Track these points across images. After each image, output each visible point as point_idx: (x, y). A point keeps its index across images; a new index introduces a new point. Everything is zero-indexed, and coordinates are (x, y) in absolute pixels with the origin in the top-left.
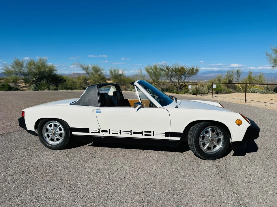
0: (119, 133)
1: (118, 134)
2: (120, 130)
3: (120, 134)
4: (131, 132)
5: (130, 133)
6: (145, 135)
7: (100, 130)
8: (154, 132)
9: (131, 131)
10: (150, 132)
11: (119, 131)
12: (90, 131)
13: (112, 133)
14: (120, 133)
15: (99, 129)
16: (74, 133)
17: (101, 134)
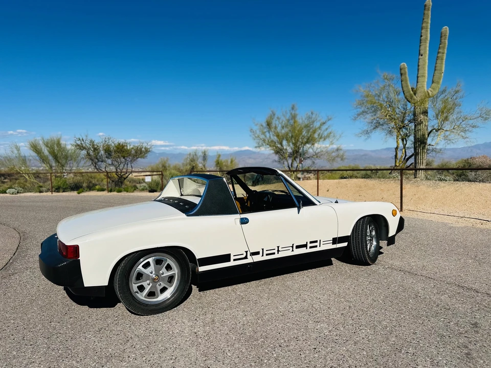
0: (276, 252)
1: (274, 254)
2: (278, 247)
3: (278, 253)
11: (277, 249)
14: (278, 251)
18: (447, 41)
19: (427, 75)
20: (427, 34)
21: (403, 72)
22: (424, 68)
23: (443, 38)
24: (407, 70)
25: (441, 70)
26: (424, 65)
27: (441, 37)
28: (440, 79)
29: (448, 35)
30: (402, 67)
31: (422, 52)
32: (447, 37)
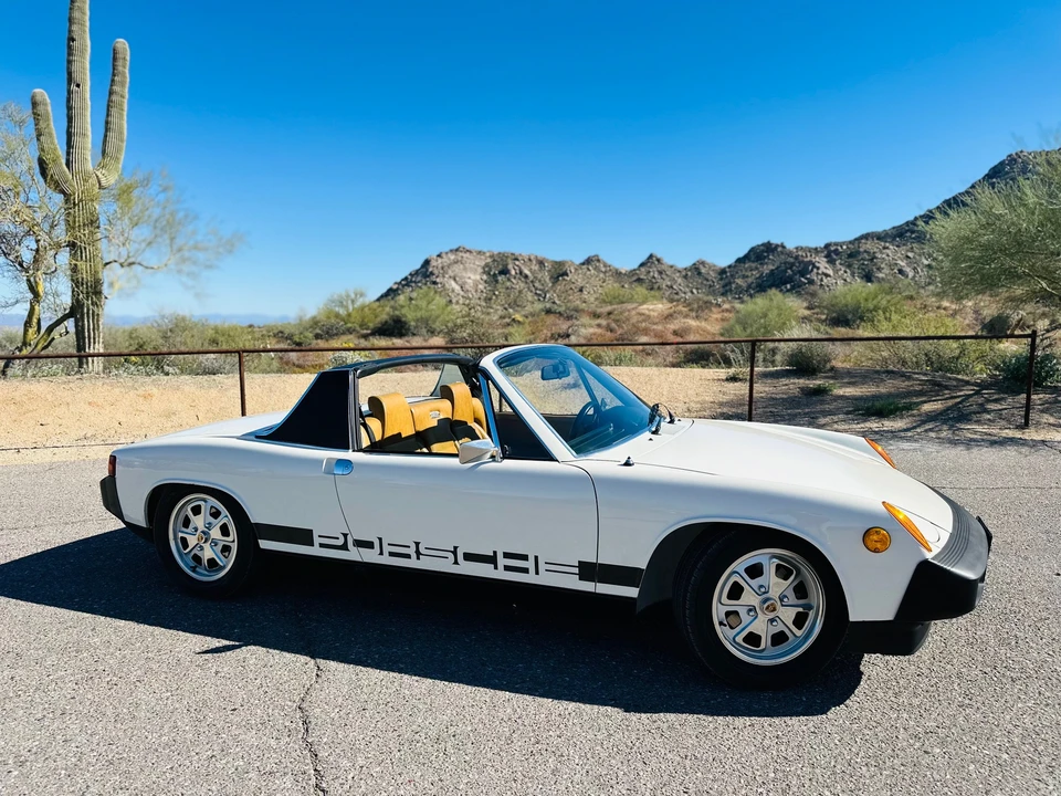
0: (414, 556)
1: (408, 556)
2: (417, 544)
3: (418, 558)
4: (455, 552)
5: (451, 556)
6: (507, 568)
7: (349, 537)
8: (536, 558)
9: (456, 548)
10: (525, 558)
11: (414, 547)
12: (317, 541)
13: (391, 554)
14: (418, 553)
15: (345, 535)
16: (265, 544)
17: (354, 554)
18: (127, 71)
19: (89, 133)
20: (85, 41)
21: (40, 109)
22: (83, 115)
23: (120, 63)
24: (49, 109)
25: (121, 133)
26: (83, 108)
27: (115, 59)
28: (119, 150)
29: (128, 58)
30: (38, 98)
31: (77, 76)
32: (128, 63)
